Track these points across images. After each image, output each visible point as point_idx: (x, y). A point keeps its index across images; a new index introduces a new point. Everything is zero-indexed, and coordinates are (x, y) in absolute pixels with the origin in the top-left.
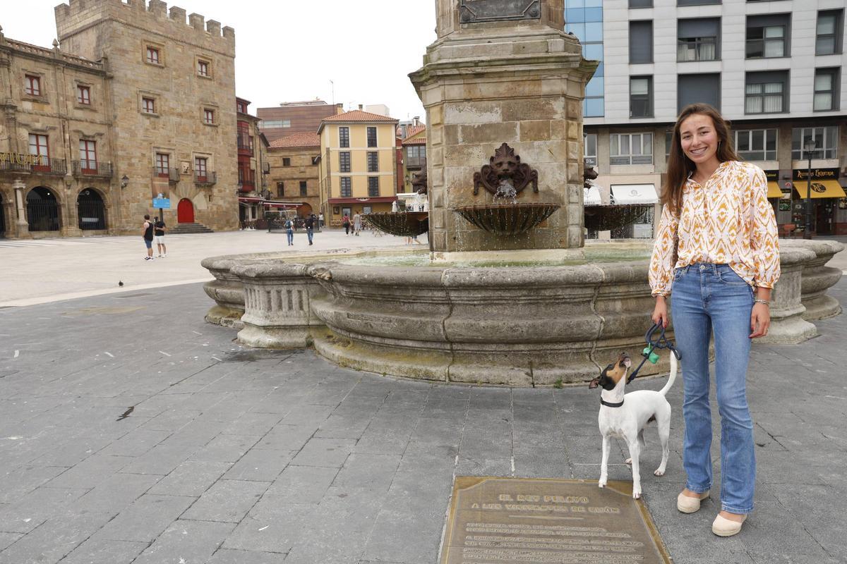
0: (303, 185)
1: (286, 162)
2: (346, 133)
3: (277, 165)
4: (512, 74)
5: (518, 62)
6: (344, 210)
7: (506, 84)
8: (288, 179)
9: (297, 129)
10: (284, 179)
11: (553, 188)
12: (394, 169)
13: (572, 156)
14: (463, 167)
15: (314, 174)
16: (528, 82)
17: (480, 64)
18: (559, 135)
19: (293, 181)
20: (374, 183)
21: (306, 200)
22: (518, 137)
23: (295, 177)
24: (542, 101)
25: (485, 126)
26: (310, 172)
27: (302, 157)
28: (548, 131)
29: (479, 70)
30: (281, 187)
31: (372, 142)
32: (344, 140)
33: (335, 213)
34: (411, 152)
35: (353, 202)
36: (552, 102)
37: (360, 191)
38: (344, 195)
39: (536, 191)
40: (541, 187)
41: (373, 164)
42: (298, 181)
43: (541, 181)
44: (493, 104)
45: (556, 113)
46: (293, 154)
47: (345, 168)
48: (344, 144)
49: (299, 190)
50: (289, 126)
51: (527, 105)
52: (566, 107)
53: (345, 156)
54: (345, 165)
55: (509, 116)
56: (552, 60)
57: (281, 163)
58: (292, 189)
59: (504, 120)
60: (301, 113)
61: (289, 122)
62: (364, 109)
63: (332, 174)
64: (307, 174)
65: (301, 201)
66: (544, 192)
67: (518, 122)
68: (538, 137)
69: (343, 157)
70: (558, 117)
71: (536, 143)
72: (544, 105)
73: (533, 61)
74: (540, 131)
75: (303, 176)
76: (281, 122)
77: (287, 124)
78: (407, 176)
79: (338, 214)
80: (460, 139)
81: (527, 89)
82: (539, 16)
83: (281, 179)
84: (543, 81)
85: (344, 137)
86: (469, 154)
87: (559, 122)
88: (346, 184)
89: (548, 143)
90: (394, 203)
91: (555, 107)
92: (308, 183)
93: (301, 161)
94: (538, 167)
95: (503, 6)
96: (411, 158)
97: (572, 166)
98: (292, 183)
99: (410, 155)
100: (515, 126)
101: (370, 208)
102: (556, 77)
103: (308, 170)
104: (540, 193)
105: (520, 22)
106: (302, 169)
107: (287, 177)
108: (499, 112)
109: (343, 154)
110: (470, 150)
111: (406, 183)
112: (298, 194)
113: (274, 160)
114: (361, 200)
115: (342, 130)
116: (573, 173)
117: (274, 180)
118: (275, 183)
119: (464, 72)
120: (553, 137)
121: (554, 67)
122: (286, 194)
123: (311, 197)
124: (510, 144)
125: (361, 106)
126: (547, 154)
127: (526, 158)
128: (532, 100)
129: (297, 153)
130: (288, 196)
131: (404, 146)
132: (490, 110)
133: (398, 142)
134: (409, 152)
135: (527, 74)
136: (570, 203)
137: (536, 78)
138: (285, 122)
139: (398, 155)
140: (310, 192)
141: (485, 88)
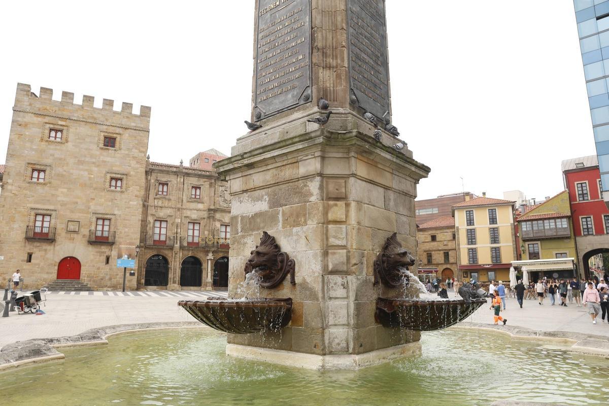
0: (446, 255)
1: (434, 238)
2: (471, 215)
3: (427, 241)
4: (273, 161)
5: (271, 148)
6: (472, 274)
7: (271, 171)
8: (435, 251)
9: (442, 214)
10: (432, 251)
11: (308, 280)
12: (513, 241)
13: (333, 241)
14: (240, 257)
15: (454, 247)
16: (288, 166)
17: (245, 156)
18: (314, 220)
19: (438, 252)
20: (496, 253)
21: (448, 266)
22: (280, 224)
23: (440, 249)
24: (301, 183)
25: (257, 215)
26: (451, 245)
27: (445, 234)
28: (305, 215)
29: (246, 162)
30: (429, 256)
31: (493, 220)
32: (470, 220)
33: (464, 277)
34: (525, 226)
35: (478, 268)
36: (309, 184)
37: (484, 259)
38: (472, 262)
39: (293, 283)
40: (298, 280)
41: (495, 238)
42: (442, 252)
43: (298, 272)
44: (263, 192)
45: (312, 195)
46: (438, 232)
47: (472, 242)
48: (470, 223)
49: (443, 258)
50: (437, 212)
51: (288, 190)
52: (321, 188)
53: (471, 232)
54: (472, 239)
55: (275, 203)
56: (297, 140)
57: (430, 239)
58: (438, 258)
59: (270, 208)
60: (445, 202)
61: (437, 209)
62: (487, 196)
63: (461, 247)
64: (449, 246)
65: (445, 267)
66: (301, 285)
67: (280, 209)
68: (297, 224)
69: (470, 233)
70: (313, 199)
71: (295, 230)
72: (302, 188)
73: (282, 144)
74: (298, 216)
75: (446, 248)
76: (431, 210)
77: (435, 211)
78: (523, 246)
79: (467, 277)
80: (239, 231)
81: (288, 173)
82: (310, 100)
83: (430, 251)
84: (300, 163)
85: (470, 218)
86: (245, 244)
87: (314, 204)
88: (473, 253)
89: (305, 228)
90: (512, 269)
91: (311, 188)
92: (450, 253)
93: (444, 237)
94: (296, 256)
95: (283, 98)
96: (525, 231)
97: (334, 253)
98: (438, 254)
99: (524, 229)
100: (278, 214)
101: (493, 273)
102: (310, 157)
103: (450, 244)
104: (297, 285)
105: (296, 109)
106: (445, 243)
107: (435, 249)
108: (267, 199)
109: (470, 231)
110: (245, 240)
111: (522, 252)
112: (443, 262)
113: (423, 237)
114: (485, 266)
115: (468, 212)
116: (336, 262)
117: (425, 251)
118: (425, 253)
119: (236, 166)
120: (309, 222)
121: (301, 147)
122: (434, 262)
123: (452, 264)
124: (269, 232)
125: (484, 194)
126: (303, 241)
127: (286, 246)
128: (293, 183)
129: (441, 231)
130: (435, 263)
131: (519, 222)
132: (259, 199)
133: (515, 219)
134: (523, 227)
135: (285, 158)
136: (330, 298)
137: (294, 160)
138: (434, 209)
139: (516, 228)
140: (452, 260)
141: (258, 178)
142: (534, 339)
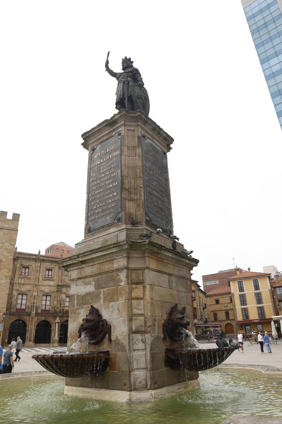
0: (227, 314)
1: (217, 302)
2: (242, 284)
3: (213, 304)
4: (97, 259)
5: (96, 251)
6: (246, 327)
7: (96, 266)
8: (219, 311)
9: (221, 284)
10: (217, 311)
11: (120, 338)
12: (272, 302)
13: (135, 311)
14: (75, 323)
15: (232, 307)
16: (107, 263)
17: (80, 256)
18: (123, 297)
19: (221, 312)
20: (261, 311)
21: (229, 322)
22: (102, 300)
23: (222, 309)
24: (115, 274)
25: (87, 294)
26: (230, 306)
27: (225, 298)
28: (117, 294)
29: (80, 259)
30: (215, 315)
31: (257, 287)
32: (241, 288)
33: (241, 330)
34: (279, 291)
35: (250, 322)
36: (120, 274)
37: (254, 316)
38: (245, 318)
39: (110, 340)
40: (113, 338)
41: (259, 300)
42: (224, 312)
43: (113, 333)
44: (91, 279)
45: (122, 281)
46: (220, 297)
47: (244, 303)
48: (241, 290)
49: (225, 316)
50: (218, 283)
51: (107, 278)
52: (127, 277)
53: (242, 296)
54: (243, 302)
55: (98, 286)
56: (112, 246)
57: (214, 302)
58: (222, 316)
59: (96, 289)
60: (224, 276)
61: (218, 281)
62: (251, 271)
63: (236, 307)
64: (229, 307)
65: (227, 322)
66: (115, 341)
67: (102, 290)
68: (112, 300)
69: (242, 297)
70: (122, 284)
71: (111, 304)
72: (115, 277)
73: (102, 249)
74: (113, 295)
75: (226, 308)
76: (214, 281)
77: (217, 282)
78: (279, 305)
79: (243, 329)
80: (76, 305)
81: (106, 267)
82: (121, 220)
83: (215, 311)
84: (114, 261)
85: (241, 286)
86: (79, 313)
87: (123, 287)
88: (245, 312)
89: (117, 303)
90: (272, 323)
91: (121, 277)
92: (229, 312)
93: (225, 301)
94: (112, 322)
95: (105, 219)
96: (279, 295)
97: (136, 319)
98: (221, 313)
99: (279, 293)
100: (101, 293)
101: (261, 325)
102: (120, 257)
103: (229, 305)
104: (112, 342)
105: (112, 225)
106: (226, 305)
107: (218, 309)
108: (94, 284)
109: (241, 296)
110: (79, 311)
111: (279, 310)
112: (225, 319)
113: (210, 301)
114: (255, 321)
115: (239, 282)
116: (137, 325)
117: (212, 312)
118: (212, 313)
119: (74, 262)
120: (120, 299)
121: (114, 251)
122: (219, 319)
123: (232, 320)
124: (95, 306)
125: (249, 269)
126: (116, 311)
127: (106, 315)
128: (110, 274)
129: (223, 296)
130: (220, 320)
131: (274, 288)
132: (89, 283)
133: (271, 286)
134: (277, 291)
135: (105, 257)
136: (134, 350)
137: (110, 259)
138: (216, 281)
139: (273, 292)
140: (231, 317)
141: (88, 270)
142: (278, 374)
